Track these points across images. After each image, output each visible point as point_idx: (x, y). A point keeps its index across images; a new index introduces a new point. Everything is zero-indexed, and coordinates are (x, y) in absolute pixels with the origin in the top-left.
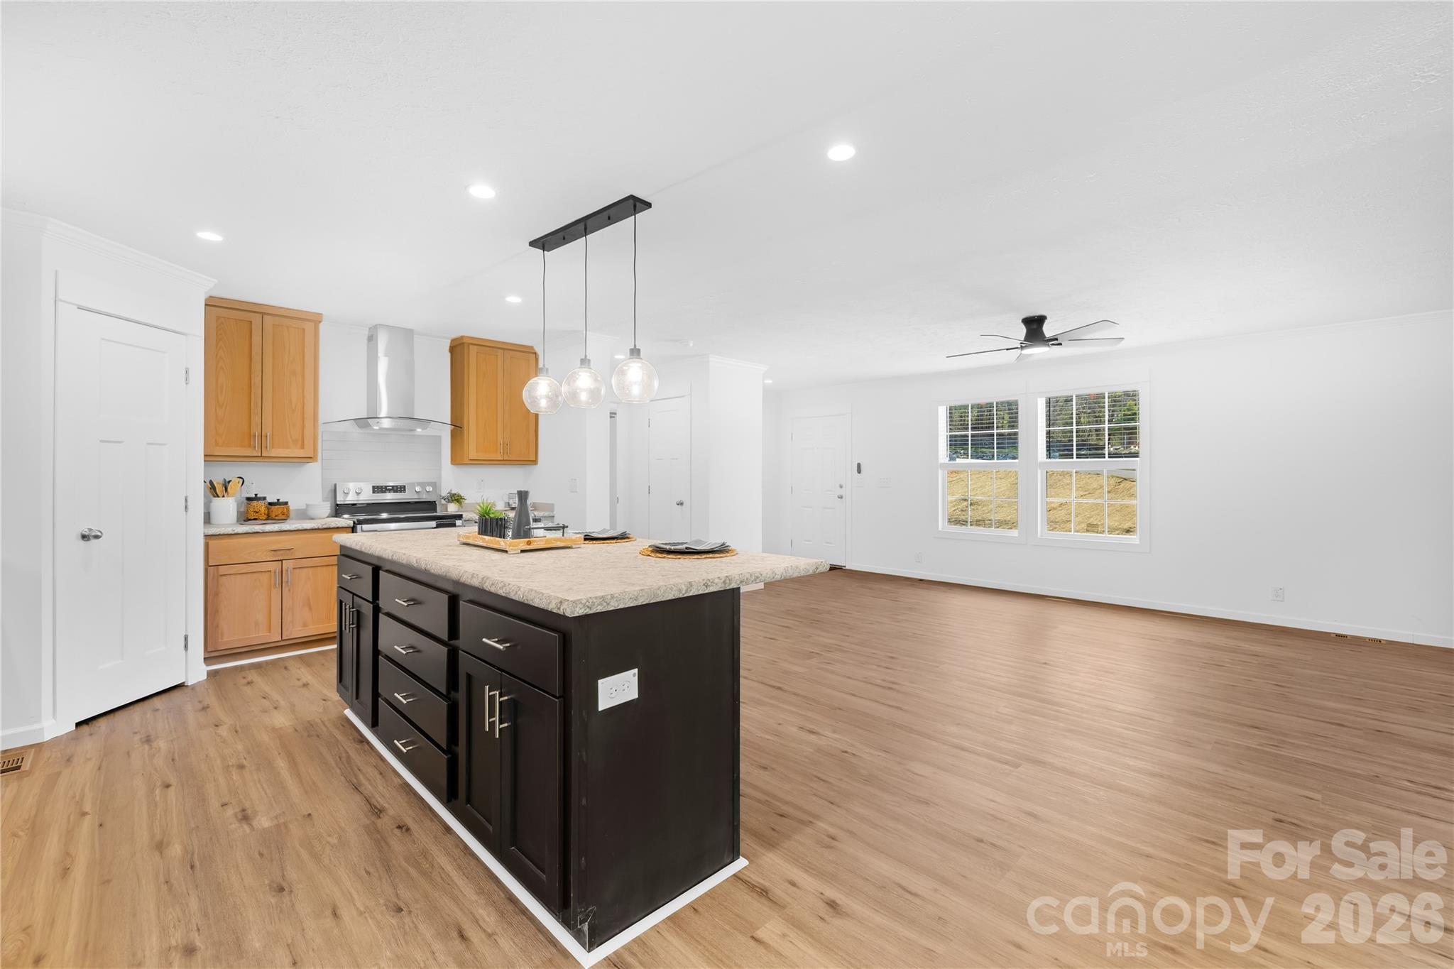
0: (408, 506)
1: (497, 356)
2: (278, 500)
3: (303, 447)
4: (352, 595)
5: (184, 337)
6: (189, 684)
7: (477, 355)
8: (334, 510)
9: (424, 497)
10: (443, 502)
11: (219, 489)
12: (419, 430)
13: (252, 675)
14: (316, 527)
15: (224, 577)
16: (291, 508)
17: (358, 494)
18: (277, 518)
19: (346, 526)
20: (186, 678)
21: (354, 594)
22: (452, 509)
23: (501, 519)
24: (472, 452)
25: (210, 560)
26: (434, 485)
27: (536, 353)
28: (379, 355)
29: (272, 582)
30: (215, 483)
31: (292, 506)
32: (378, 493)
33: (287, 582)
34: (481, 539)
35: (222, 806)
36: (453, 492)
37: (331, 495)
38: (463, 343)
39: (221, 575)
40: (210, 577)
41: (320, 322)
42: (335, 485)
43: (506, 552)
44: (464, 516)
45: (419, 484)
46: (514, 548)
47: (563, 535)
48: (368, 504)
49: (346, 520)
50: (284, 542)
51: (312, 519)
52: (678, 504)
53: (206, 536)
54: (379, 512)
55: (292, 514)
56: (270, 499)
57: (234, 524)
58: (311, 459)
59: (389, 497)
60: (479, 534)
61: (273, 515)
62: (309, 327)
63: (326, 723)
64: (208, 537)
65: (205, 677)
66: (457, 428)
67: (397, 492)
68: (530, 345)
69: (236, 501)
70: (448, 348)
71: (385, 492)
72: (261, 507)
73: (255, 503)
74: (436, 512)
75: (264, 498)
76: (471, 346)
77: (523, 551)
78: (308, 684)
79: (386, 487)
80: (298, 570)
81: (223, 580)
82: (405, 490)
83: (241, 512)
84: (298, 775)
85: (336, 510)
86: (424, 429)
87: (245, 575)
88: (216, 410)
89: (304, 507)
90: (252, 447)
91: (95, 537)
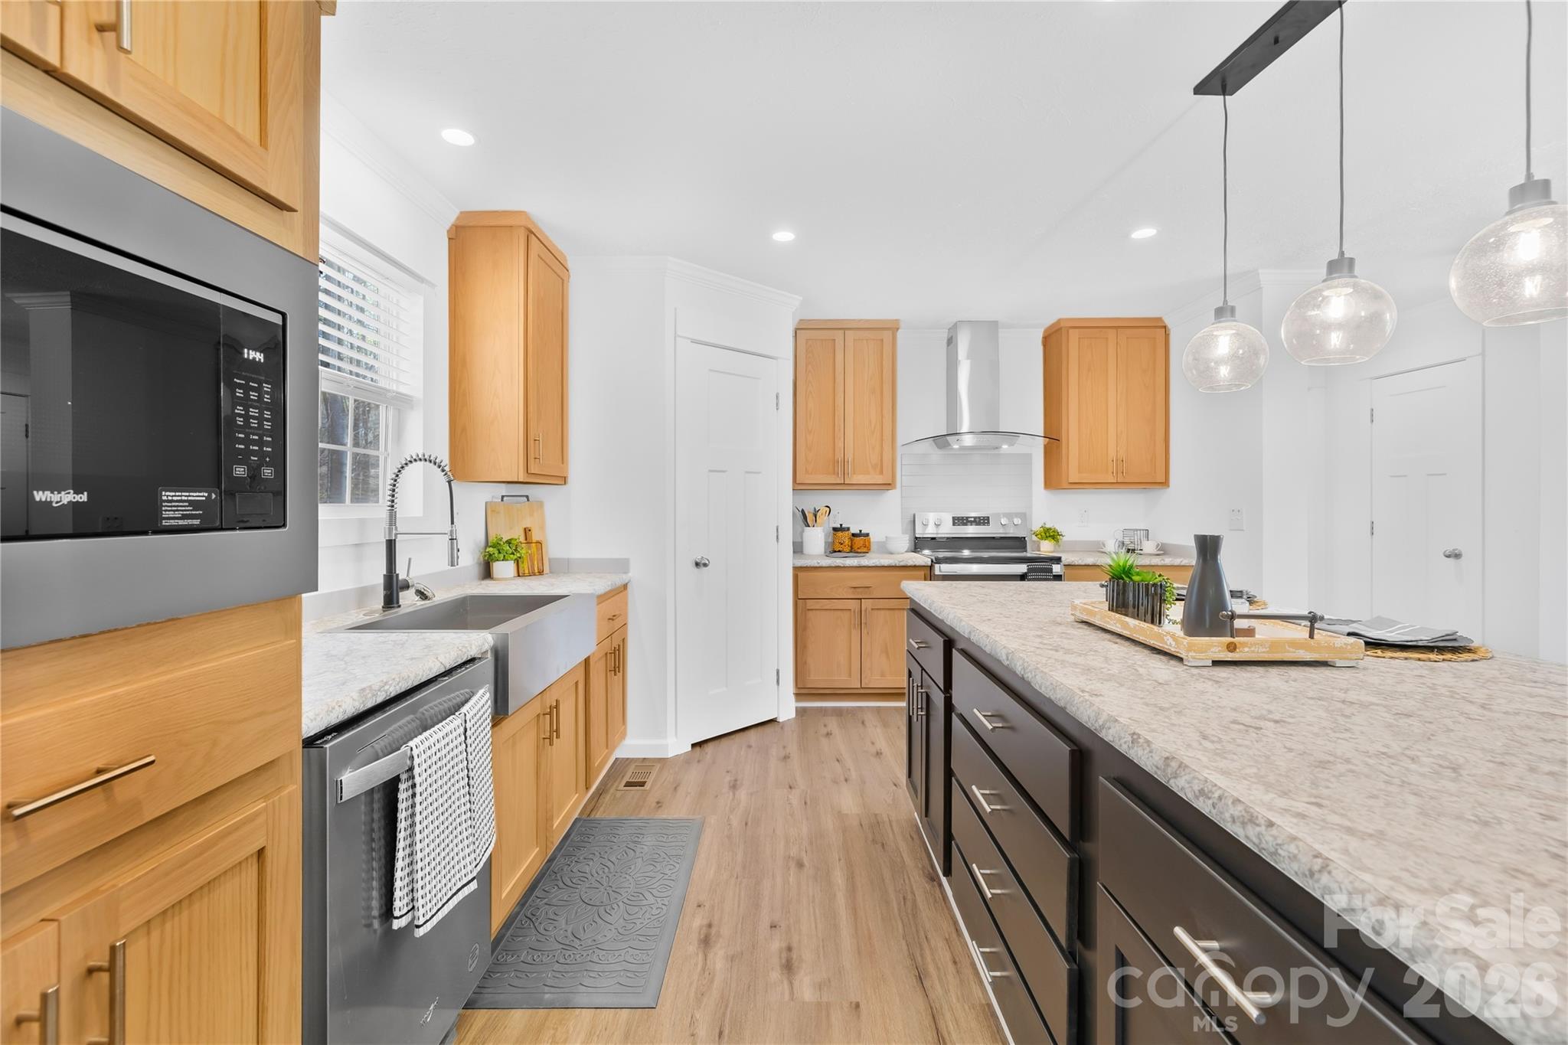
0: (993, 543)
1: (1107, 338)
2: (861, 531)
3: (881, 473)
4: (921, 669)
5: (775, 361)
6: (781, 721)
7: (1079, 342)
8: (913, 543)
9: (1011, 531)
10: (1034, 538)
11: (810, 518)
12: (1005, 447)
13: (833, 724)
14: (894, 565)
15: (810, 612)
16: (872, 540)
17: (937, 526)
18: (859, 551)
19: (923, 564)
20: (778, 714)
21: (923, 669)
22: (1046, 548)
23: (1155, 585)
24: (1072, 470)
25: (799, 593)
26: (1024, 516)
27: (1165, 327)
28: (960, 358)
29: (852, 622)
30: (806, 513)
31: (873, 538)
32: (959, 525)
33: (866, 624)
34: (1119, 621)
35: (771, 927)
36: (1048, 526)
37: (910, 527)
38: (1061, 328)
39: (808, 610)
40: (799, 611)
41: (898, 329)
42: (914, 516)
43: (1181, 660)
44: (1063, 559)
45: (1006, 515)
46: (1198, 655)
47: (1311, 636)
48: (948, 538)
49: (924, 558)
50: (863, 578)
51: (892, 553)
52: (1448, 556)
53: (796, 569)
54: (960, 549)
55: (873, 547)
56: (854, 530)
57: (821, 555)
58: (889, 486)
59: (971, 531)
60: (1111, 609)
61: (855, 547)
62: (887, 336)
63: (894, 824)
64: (797, 570)
65: (793, 715)
66: (1053, 441)
67: (980, 525)
68: (1158, 316)
69: (824, 532)
70: (1041, 336)
71: (965, 524)
72: (844, 537)
73: (840, 534)
74: (1026, 551)
75: (848, 529)
76: (1071, 331)
77: (1216, 663)
78: (881, 754)
79: (967, 518)
80: (876, 612)
81: (810, 614)
82: (988, 523)
83: (829, 542)
84: (854, 910)
85: (915, 544)
86: (1011, 444)
87: (828, 611)
88: (806, 436)
89: (884, 540)
90: (836, 474)
91: (705, 565)
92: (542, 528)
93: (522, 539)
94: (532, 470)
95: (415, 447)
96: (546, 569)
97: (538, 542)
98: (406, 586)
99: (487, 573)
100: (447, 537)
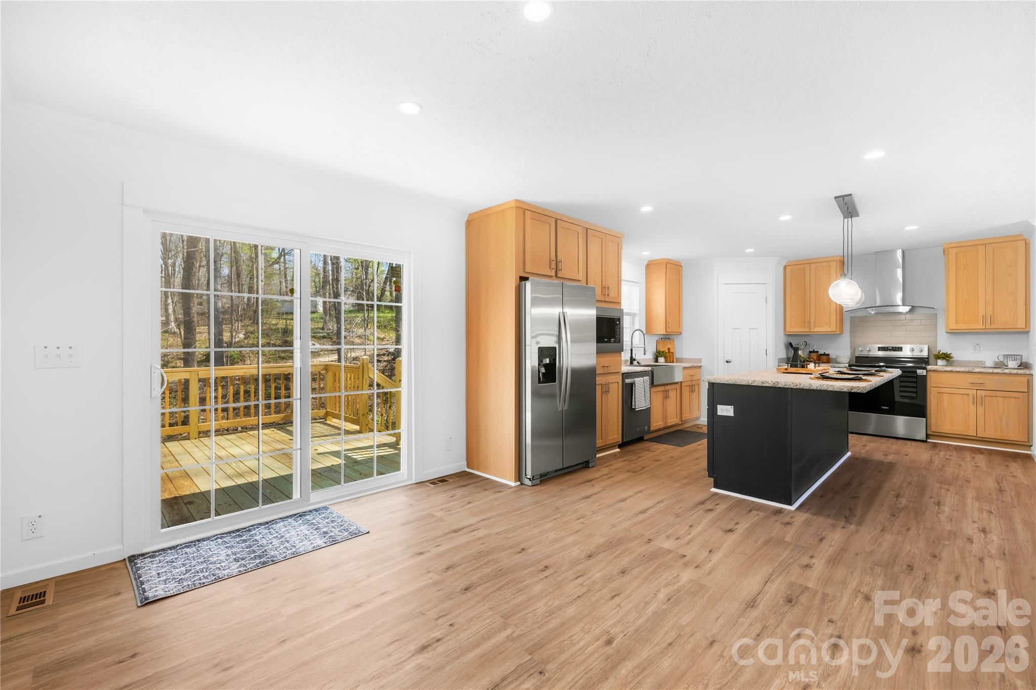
2: (824, 353)
3: (830, 326)
8: (855, 359)
9: (917, 354)
17: (869, 351)
22: (941, 363)
24: (952, 324)
27: (1024, 240)
31: (831, 356)
32: (880, 351)
48: (874, 357)
55: (832, 360)
56: (821, 352)
59: (890, 353)
67: (896, 351)
71: (887, 350)
72: (816, 355)
73: (813, 354)
75: (817, 352)
76: (950, 250)
79: (888, 347)
88: (790, 311)
89: (835, 357)
90: (805, 327)
91: (730, 362)
92: (674, 348)
93: (667, 351)
94: (668, 331)
95: (637, 327)
96: (675, 361)
97: (672, 353)
98: (635, 360)
99: (656, 361)
100: (643, 349)
